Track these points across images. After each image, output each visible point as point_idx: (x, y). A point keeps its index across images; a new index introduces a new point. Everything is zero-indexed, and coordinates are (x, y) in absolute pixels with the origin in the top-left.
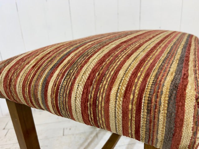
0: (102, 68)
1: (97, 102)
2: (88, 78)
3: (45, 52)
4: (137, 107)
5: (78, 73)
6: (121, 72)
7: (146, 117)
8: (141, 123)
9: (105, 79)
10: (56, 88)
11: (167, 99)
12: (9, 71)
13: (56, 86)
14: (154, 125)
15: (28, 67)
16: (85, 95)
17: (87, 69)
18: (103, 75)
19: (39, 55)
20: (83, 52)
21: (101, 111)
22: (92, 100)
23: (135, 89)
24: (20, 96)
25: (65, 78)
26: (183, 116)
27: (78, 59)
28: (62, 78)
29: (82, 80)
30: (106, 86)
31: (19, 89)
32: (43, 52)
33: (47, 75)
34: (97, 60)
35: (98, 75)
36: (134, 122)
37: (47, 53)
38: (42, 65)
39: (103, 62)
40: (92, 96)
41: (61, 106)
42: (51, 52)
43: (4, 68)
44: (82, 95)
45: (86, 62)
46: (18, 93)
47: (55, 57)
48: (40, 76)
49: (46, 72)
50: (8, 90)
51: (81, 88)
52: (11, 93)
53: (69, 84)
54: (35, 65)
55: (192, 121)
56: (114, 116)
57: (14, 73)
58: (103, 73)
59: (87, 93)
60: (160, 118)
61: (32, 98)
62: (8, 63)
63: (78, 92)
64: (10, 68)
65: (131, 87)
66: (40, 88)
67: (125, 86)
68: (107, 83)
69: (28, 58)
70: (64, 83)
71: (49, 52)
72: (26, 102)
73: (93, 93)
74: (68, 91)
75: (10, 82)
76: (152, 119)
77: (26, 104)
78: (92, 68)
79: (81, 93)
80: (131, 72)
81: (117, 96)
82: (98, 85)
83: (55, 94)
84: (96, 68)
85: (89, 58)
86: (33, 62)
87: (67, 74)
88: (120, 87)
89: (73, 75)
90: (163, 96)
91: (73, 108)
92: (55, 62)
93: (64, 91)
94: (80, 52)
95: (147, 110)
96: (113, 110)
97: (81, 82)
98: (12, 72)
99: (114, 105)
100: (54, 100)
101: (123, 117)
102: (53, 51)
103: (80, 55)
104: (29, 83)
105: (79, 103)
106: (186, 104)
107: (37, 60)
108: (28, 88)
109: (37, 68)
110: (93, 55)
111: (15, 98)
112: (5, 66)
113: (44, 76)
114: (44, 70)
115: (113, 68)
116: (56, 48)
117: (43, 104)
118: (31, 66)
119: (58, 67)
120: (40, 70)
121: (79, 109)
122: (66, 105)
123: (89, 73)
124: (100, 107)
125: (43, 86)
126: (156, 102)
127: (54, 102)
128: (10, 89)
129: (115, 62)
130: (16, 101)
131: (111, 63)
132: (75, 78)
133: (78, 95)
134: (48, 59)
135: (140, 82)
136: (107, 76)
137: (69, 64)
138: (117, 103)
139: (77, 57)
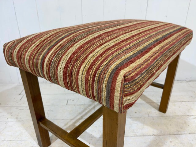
0: (80, 52)
1: (72, 74)
2: (70, 58)
3: (48, 35)
4: (93, 79)
5: (64, 54)
6: (90, 56)
7: (97, 85)
8: (95, 89)
9: (79, 59)
10: (49, 63)
11: (109, 75)
12: (21, 47)
13: (50, 61)
14: (101, 91)
15: (34, 46)
16: (66, 69)
17: (70, 52)
18: (79, 57)
19: (43, 37)
20: (72, 39)
21: (74, 80)
22: (69, 72)
23: (94, 68)
24: (27, 66)
25: (56, 56)
26: (115, 86)
27: (67, 44)
28: (54, 56)
29: (66, 59)
30: (79, 64)
31: (26, 61)
32: (46, 35)
33: (45, 53)
34: (79, 45)
35: (76, 56)
36: (91, 88)
37: (49, 36)
38: (43, 45)
39: (82, 48)
40: (70, 70)
41: (52, 75)
42: (51, 35)
43: (18, 45)
44: (64, 69)
45: (71, 46)
46: (26, 64)
47: (53, 40)
48: (41, 53)
49: (45, 51)
50: (19, 61)
51: (64, 64)
52: (22, 63)
53: (57, 60)
54: (38, 45)
55: (120, 89)
56: (81, 83)
57: (24, 49)
58: (79, 55)
59: (67, 68)
60: (103, 86)
61: (35, 68)
62: (21, 41)
63: (62, 66)
64: (22, 46)
65: (92, 66)
66: (40, 62)
67: (89, 65)
68: (80, 62)
69: (35, 39)
70: (54, 59)
71: (50, 35)
72: (31, 70)
73: (71, 68)
74: (56, 66)
75: (21, 55)
76: (100, 87)
77: (31, 72)
78: (73, 51)
79: (64, 67)
80: (96, 57)
81: (83, 71)
82: (74, 63)
83: (48, 67)
84: (76, 51)
85: (75, 44)
86: (37, 43)
87: (58, 54)
88: (86, 66)
89: (61, 55)
90: (107, 73)
91: (59, 77)
92: (52, 44)
93: (54, 65)
94: (70, 38)
95: (98, 81)
96: (81, 80)
97: (64, 60)
98: (23, 48)
99: (81, 77)
100: (48, 70)
101: (85, 85)
102: (53, 35)
103: (70, 41)
104: (33, 57)
105: (62, 74)
106: (117, 79)
107: (41, 42)
108: (32, 61)
109: (39, 47)
110: (78, 41)
111: (24, 67)
112: (18, 44)
113: (43, 53)
114: (43, 50)
115: (87, 53)
116: (56, 33)
117: (41, 73)
118: (36, 45)
119: (53, 48)
120: (41, 49)
121: (62, 78)
122: (54, 75)
123: (71, 54)
124: (73, 77)
125: (41, 61)
126: (103, 76)
127: (48, 72)
128: (21, 60)
129: (89, 49)
130: (25, 69)
131: (87, 49)
132: (62, 57)
133: (62, 69)
134: (48, 41)
135: (98, 64)
136: (81, 58)
137: (60, 47)
138: (83, 76)
139: (67, 42)
